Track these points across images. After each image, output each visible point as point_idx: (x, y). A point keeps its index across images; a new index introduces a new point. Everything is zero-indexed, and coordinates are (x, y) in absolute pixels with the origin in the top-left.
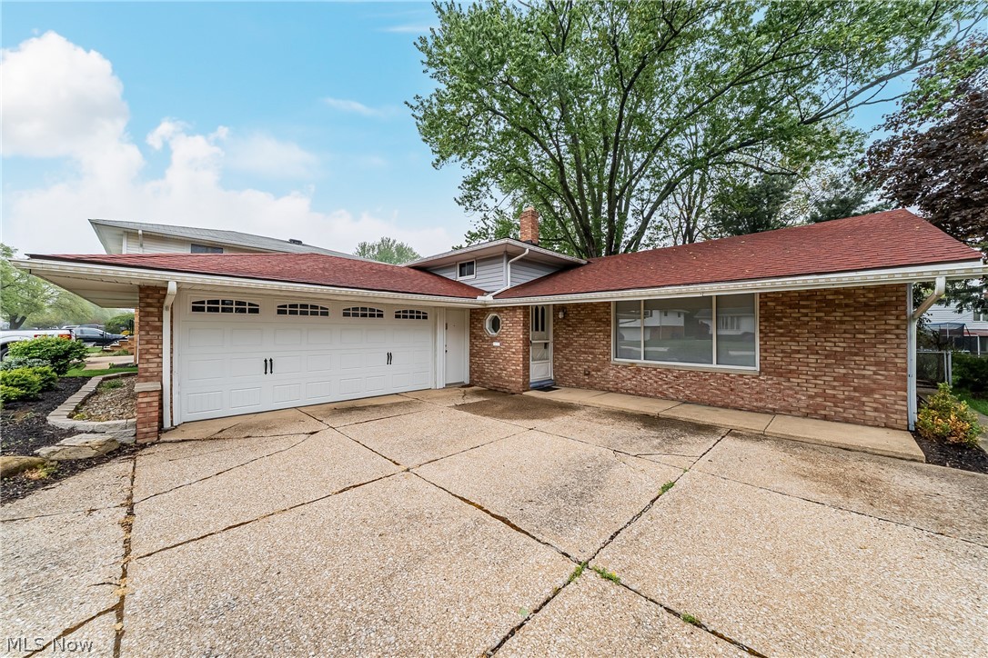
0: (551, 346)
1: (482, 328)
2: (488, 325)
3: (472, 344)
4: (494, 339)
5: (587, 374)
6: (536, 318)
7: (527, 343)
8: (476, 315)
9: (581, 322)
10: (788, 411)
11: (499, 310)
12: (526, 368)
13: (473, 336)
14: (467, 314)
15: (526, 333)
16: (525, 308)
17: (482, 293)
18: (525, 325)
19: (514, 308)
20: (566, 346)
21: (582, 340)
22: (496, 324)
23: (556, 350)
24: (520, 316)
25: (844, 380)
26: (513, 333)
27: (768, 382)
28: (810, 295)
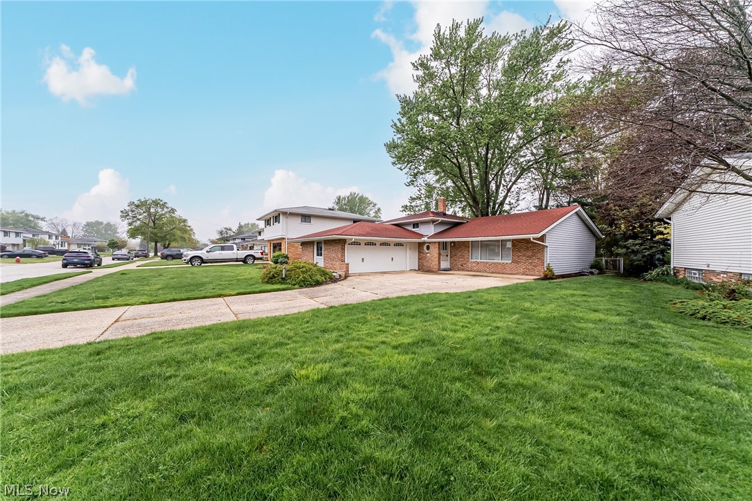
0: (449, 256)
1: (423, 249)
2: (425, 248)
3: (419, 255)
4: (428, 253)
5: (462, 266)
6: (444, 246)
7: (440, 254)
8: (421, 245)
9: (460, 247)
10: (518, 274)
11: (430, 243)
12: (439, 263)
13: (419, 252)
14: (417, 244)
15: (439, 251)
16: (439, 243)
17: (422, 236)
18: (439, 248)
19: (435, 242)
20: (454, 256)
21: (460, 253)
22: (428, 248)
23: (451, 257)
24: (437, 245)
25: (531, 263)
26: (434, 251)
27: (514, 265)
28: (523, 239)
